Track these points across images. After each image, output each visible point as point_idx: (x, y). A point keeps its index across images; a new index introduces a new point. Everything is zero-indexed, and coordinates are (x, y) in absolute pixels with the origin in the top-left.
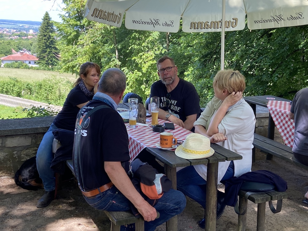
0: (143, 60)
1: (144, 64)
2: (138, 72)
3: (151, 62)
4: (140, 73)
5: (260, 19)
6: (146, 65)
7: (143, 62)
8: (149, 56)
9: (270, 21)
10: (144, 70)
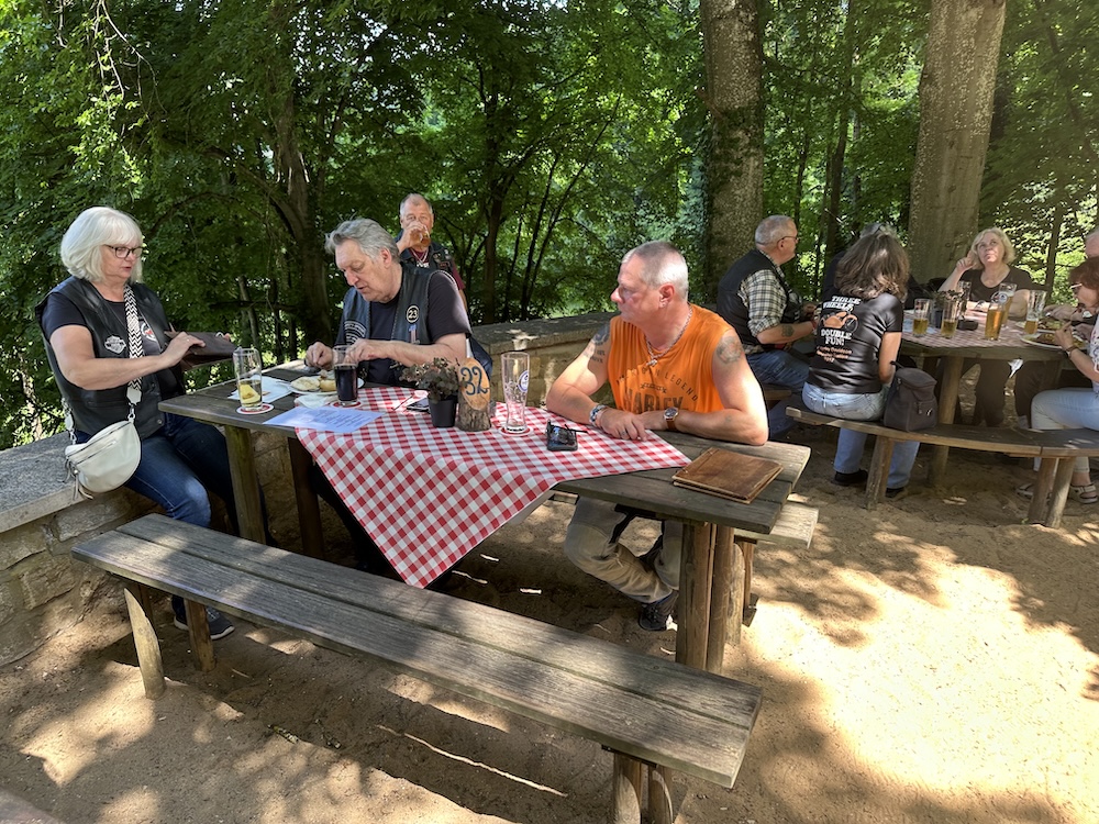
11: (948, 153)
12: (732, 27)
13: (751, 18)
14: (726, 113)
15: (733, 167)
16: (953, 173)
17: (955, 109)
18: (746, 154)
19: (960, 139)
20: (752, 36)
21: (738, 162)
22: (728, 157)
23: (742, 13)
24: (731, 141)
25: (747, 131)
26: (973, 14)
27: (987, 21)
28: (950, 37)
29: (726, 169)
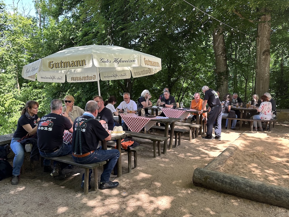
0: (5, 99)
1: (6, 102)
2: (2, 107)
3: (11, 100)
4: (3, 108)
5: (107, 76)
6: (8, 102)
7: (5, 101)
8: (9, 96)
9: (112, 76)
10: (6, 106)
11: (261, 81)
12: (220, 57)
13: (224, 55)
14: (219, 73)
15: (221, 83)
16: (263, 85)
17: (262, 73)
18: (224, 81)
19: (263, 79)
20: (225, 58)
21: (222, 82)
22: (220, 81)
23: (223, 54)
24: (221, 78)
25: (224, 76)
26: (263, 57)
27: (266, 58)
28: (260, 61)
29: (220, 83)
